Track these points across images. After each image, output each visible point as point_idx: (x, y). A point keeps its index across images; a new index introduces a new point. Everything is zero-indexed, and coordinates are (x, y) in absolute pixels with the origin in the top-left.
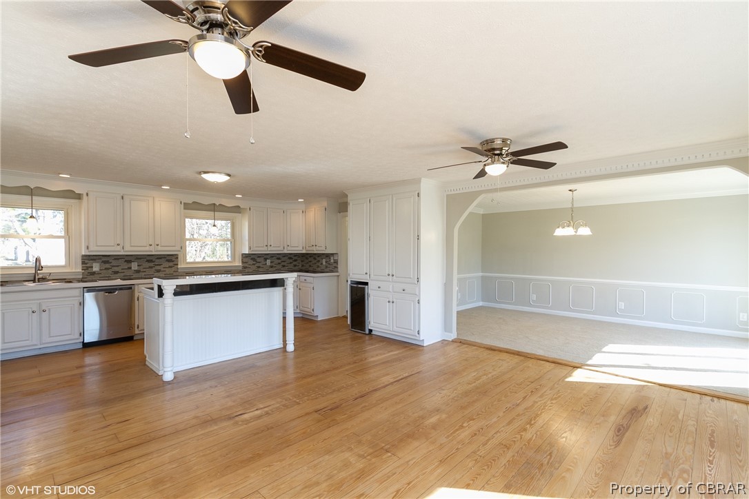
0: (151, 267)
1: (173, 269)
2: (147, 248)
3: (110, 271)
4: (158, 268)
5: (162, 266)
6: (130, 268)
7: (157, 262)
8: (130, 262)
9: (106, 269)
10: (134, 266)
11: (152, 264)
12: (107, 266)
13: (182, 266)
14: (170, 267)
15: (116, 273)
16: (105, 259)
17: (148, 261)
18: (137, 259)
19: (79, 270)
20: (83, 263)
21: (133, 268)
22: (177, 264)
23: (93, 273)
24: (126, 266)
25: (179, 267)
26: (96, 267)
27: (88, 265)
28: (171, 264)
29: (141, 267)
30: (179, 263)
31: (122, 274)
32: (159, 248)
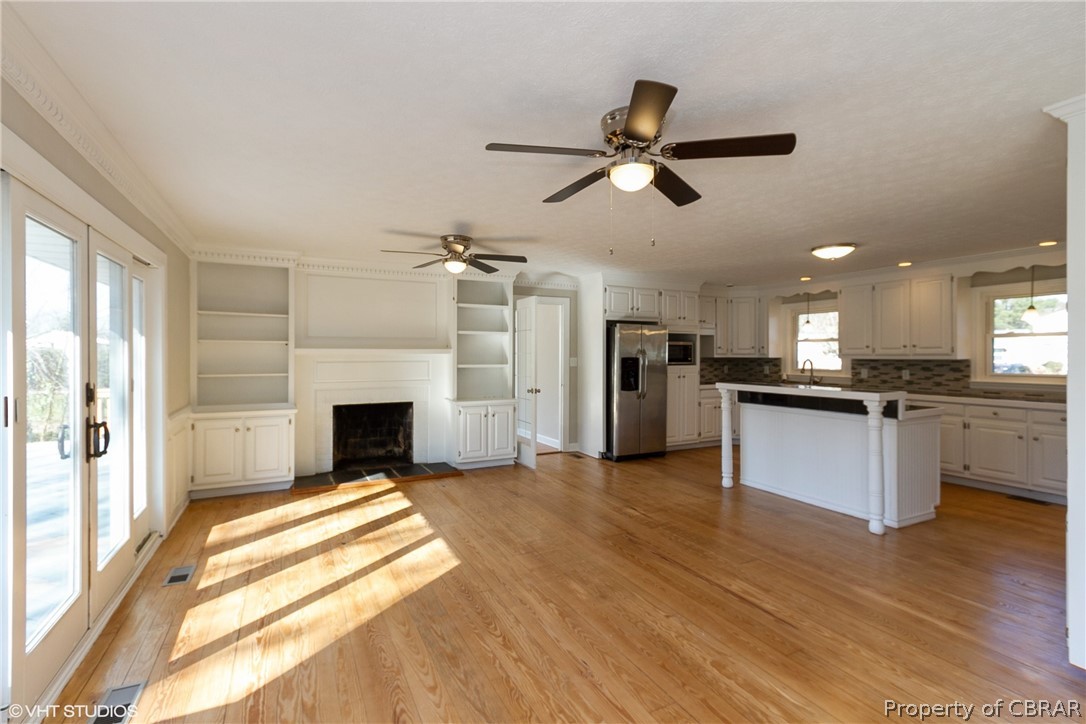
0: (928, 378)
1: (962, 383)
2: (902, 351)
3: (878, 380)
4: (938, 379)
5: (944, 378)
6: (900, 377)
7: (937, 370)
8: (900, 369)
9: (875, 376)
10: (906, 375)
11: (929, 374)
12: (875, 373)
13: (978, 380)
14: (957, 380)
15: (884, 382)
16: (873, 365)
17: (924, 369)
18: (910, 365)
19: (850, 376)
20: (853, 368)
21: (904, 378)
22: (968, 377)
23: (861, 381)
24: (895, 374)
25: (973, 379)
26: (864, 373)
27: (857, 371)
28: (958, 375)
29: (915, 377)
30: (972, 375)
31: (891, 385)
32: (918, 351)
